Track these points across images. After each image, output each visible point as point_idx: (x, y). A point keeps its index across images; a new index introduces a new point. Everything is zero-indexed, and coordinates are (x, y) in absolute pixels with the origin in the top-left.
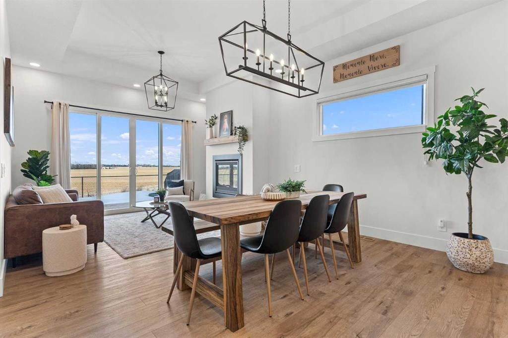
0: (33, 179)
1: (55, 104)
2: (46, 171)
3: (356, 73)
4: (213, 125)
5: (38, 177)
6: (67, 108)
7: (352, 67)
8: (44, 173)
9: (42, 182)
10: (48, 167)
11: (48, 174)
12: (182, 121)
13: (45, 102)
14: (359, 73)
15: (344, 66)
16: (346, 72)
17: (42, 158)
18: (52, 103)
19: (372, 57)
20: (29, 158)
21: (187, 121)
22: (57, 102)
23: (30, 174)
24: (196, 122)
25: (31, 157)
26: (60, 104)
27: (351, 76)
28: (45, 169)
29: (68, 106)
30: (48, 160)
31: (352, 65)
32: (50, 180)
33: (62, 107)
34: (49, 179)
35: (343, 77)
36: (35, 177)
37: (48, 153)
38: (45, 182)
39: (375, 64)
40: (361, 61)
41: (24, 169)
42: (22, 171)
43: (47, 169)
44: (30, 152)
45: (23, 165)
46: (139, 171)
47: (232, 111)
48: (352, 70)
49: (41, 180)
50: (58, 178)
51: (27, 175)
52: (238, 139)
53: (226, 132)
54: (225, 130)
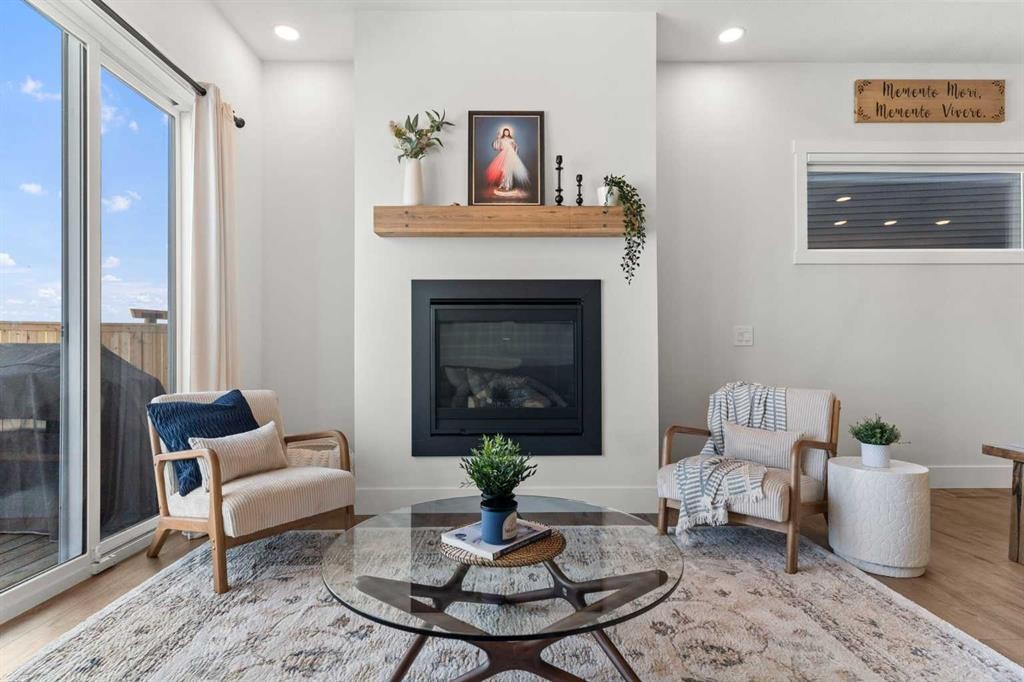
3: (914, 111)
7: (904, 95)
14: (922, 115)
15: (887, 87)
16: (892, 104)
19: (952, 87)
27: (904, 115)
31: (906, 91)
35: (883, 114)
39: (959, 104)
40: (927, 89)
48: (905, 102)
52: (625, 221)
53: (510, 190)
54: (508, 182)
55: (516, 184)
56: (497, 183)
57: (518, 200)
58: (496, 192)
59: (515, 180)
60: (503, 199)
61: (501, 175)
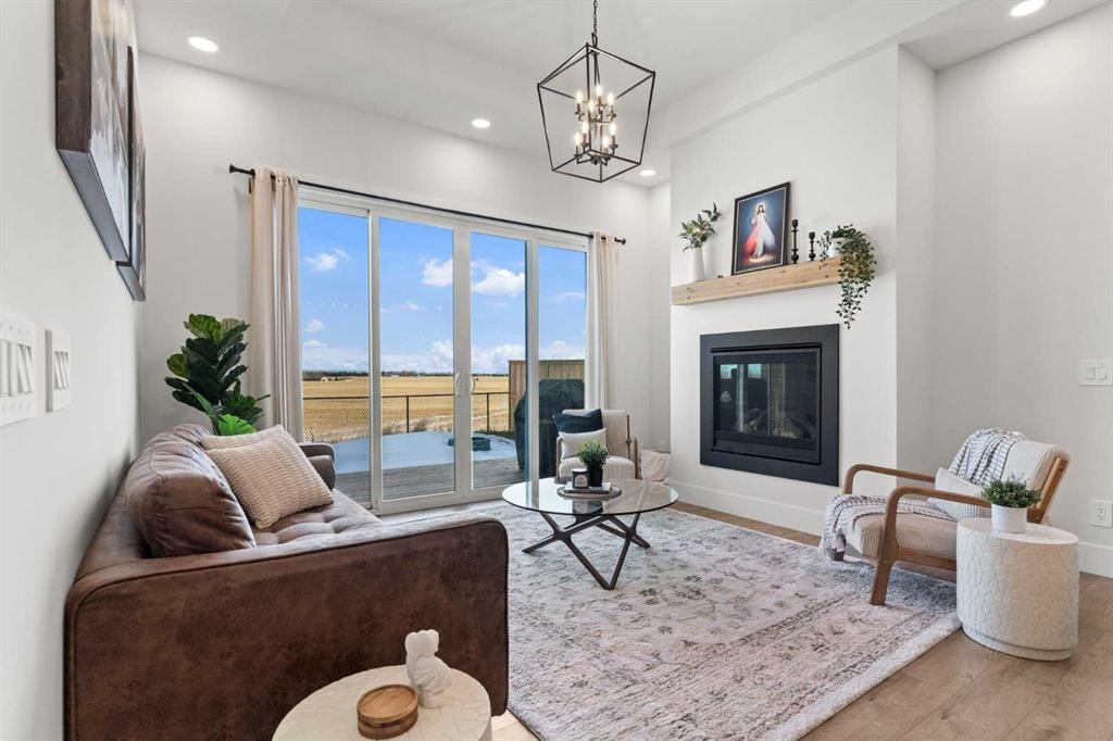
0: (201, 408)
1: (260, 176)
2: (239, 384)
4: (704, 238)
5: (214, 402)
6: (291, 188)
8: (231, 388)
9: (228, 417)
10: (243, 369)
11: (243, 392)
12: (591, 236)
13: (232, 169)
17: (224, 343)
18: (252, 173)
20: (189, 341)
21: (604, 238)
22: (266, 170)
23: (192, 392)
24: (624, 242)
25: (193, 337)
26: (273, 177)
28: (233, 377)
29: (295, 182)
30: (243, 347)
32: (248, 412)
33: (279, 184)
34: (247, 409)
36: (205, 403)
37: (244, 327)
38: (237, 418)
41: (177, 377)
42: (169, 381)
43: (241, 377)
44: (195, 321)
45: (173, 363)
47: (788, 185)
49: (224, 413)
50: (268, 405)
51: (182, 396)
52: (840, 271)
53: (762, 256)
54: (759, 250)
55: (766, 251)
56: (752, 253)
57: (766, 263)
58: (752, 260)
59: (764, 247)
60: (757, 265)
61: (755, 245)
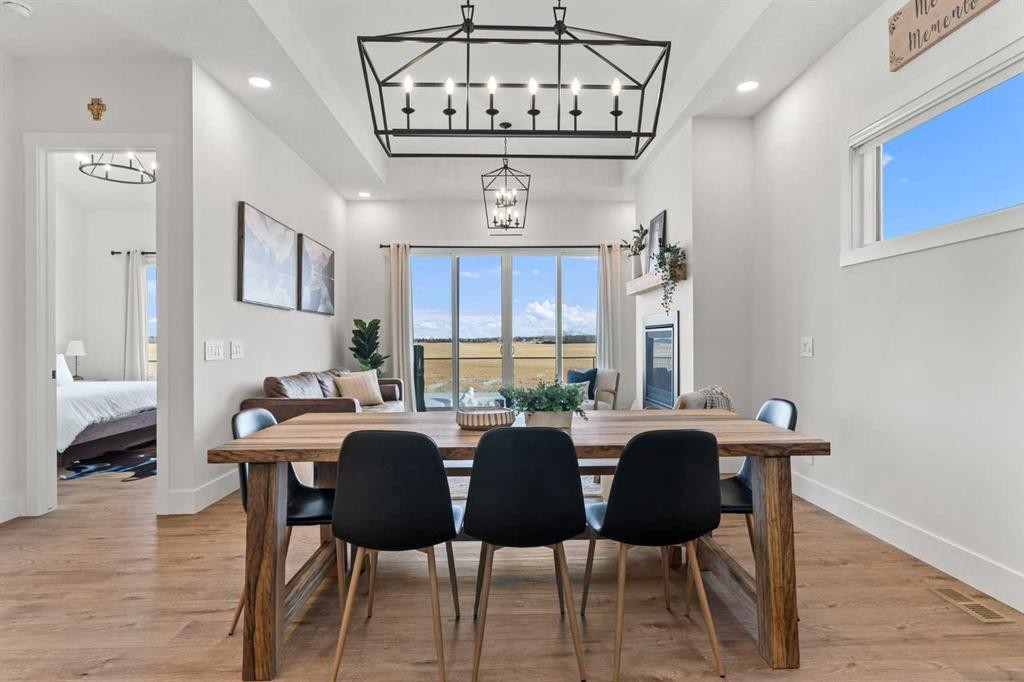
1: (392, 247)
6: (406, 251)
12: (599, 247)
13: (381, 246)
16: (925, 23)
18: (389, 246)
21: (610, 247)
22: (395, 244)
26: (398, 246)
27: (942, 28)
29: (408, 246)
33: (400, 250)
35: (917, 44)
41: (355, 347)
42: (351, 349)
46: (519, 349)
47: (666, 212)
48: (944, 7)
